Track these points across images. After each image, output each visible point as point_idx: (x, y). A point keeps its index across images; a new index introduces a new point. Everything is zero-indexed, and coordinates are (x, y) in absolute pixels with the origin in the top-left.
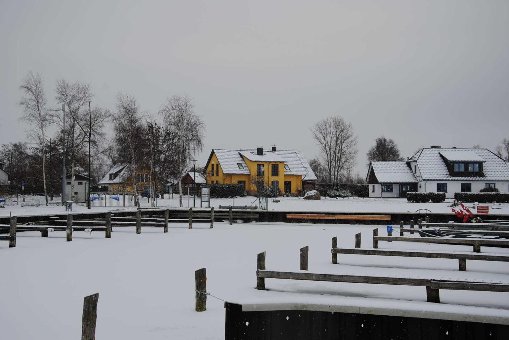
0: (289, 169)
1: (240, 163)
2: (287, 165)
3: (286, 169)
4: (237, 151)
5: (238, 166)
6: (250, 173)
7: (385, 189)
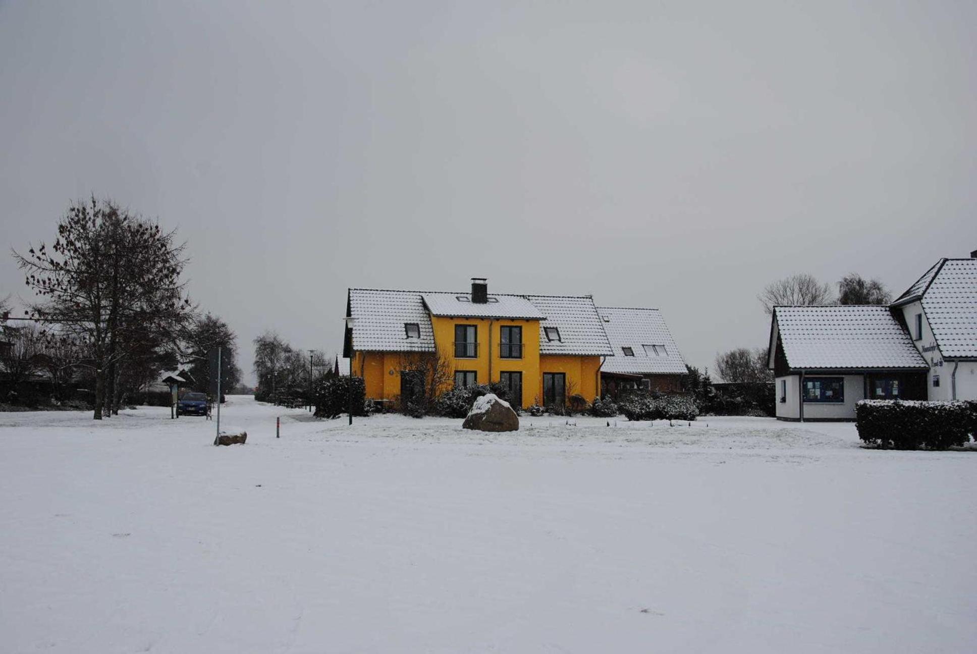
0: (560, 340)
1: (416, 322)
2: (556, 329)
3: (550, 340)
4: (418, 294)
5: (406, 331)
6: (434, 350)
7: (818, 392)
